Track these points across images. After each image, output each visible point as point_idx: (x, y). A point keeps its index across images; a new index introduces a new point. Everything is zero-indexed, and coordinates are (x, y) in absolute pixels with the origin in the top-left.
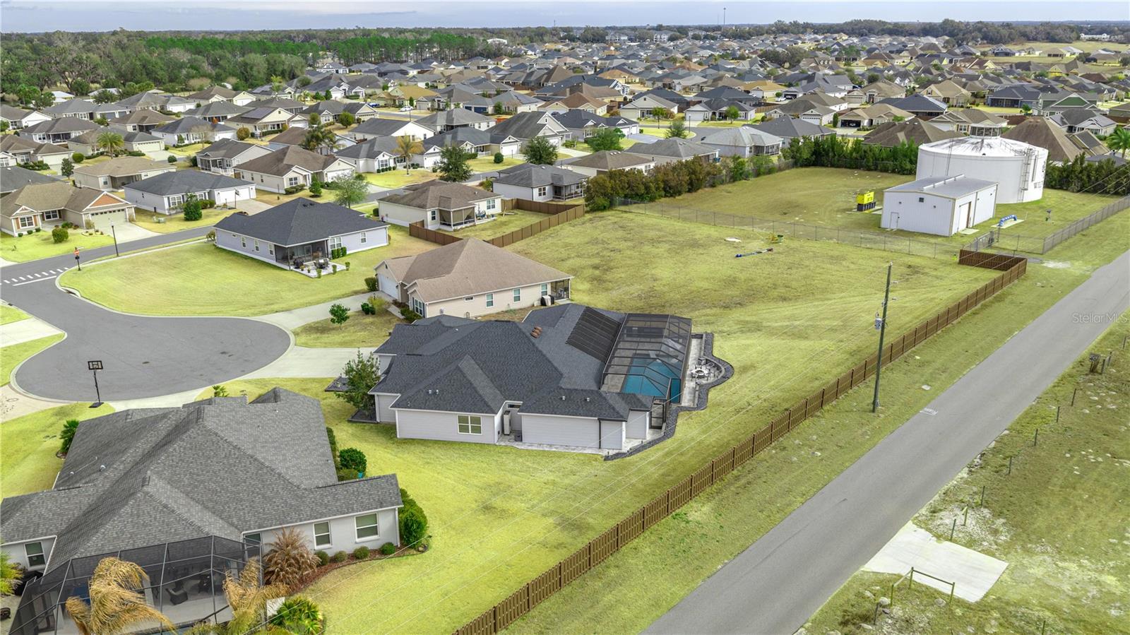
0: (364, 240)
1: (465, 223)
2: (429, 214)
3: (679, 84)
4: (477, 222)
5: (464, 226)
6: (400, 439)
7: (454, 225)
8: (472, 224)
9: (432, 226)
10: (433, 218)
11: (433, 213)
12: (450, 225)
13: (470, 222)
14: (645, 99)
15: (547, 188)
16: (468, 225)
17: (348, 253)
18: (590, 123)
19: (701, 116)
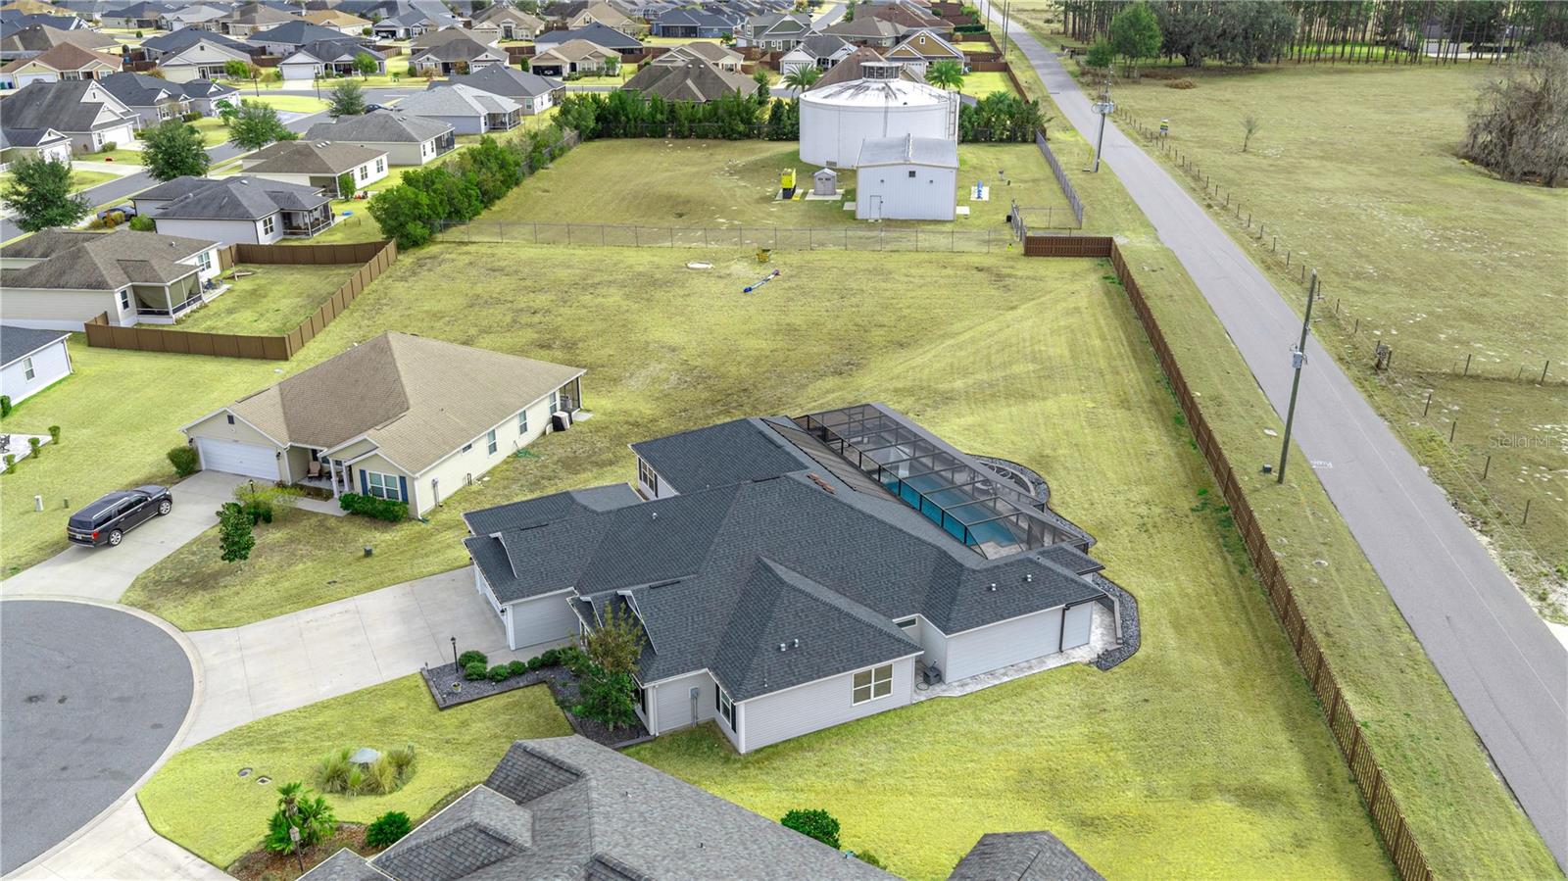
0: (30, 374)
1: (189, 304)
2: (118, 298)
3: (178, 19)
4: (207, 297)
5: (188, 310)
6: (748, 754)
7: (175, 311)
8: (198, 304)
9: (125, 318)
10: (126, 305)
11: (124, 294)
12: (167, 313)
13: (195, 301)
14: (202, 48)
15: (274, 218)
16: (194, 306)
17: (13, 403)
18: (162, 95)
19: (310, 71)
